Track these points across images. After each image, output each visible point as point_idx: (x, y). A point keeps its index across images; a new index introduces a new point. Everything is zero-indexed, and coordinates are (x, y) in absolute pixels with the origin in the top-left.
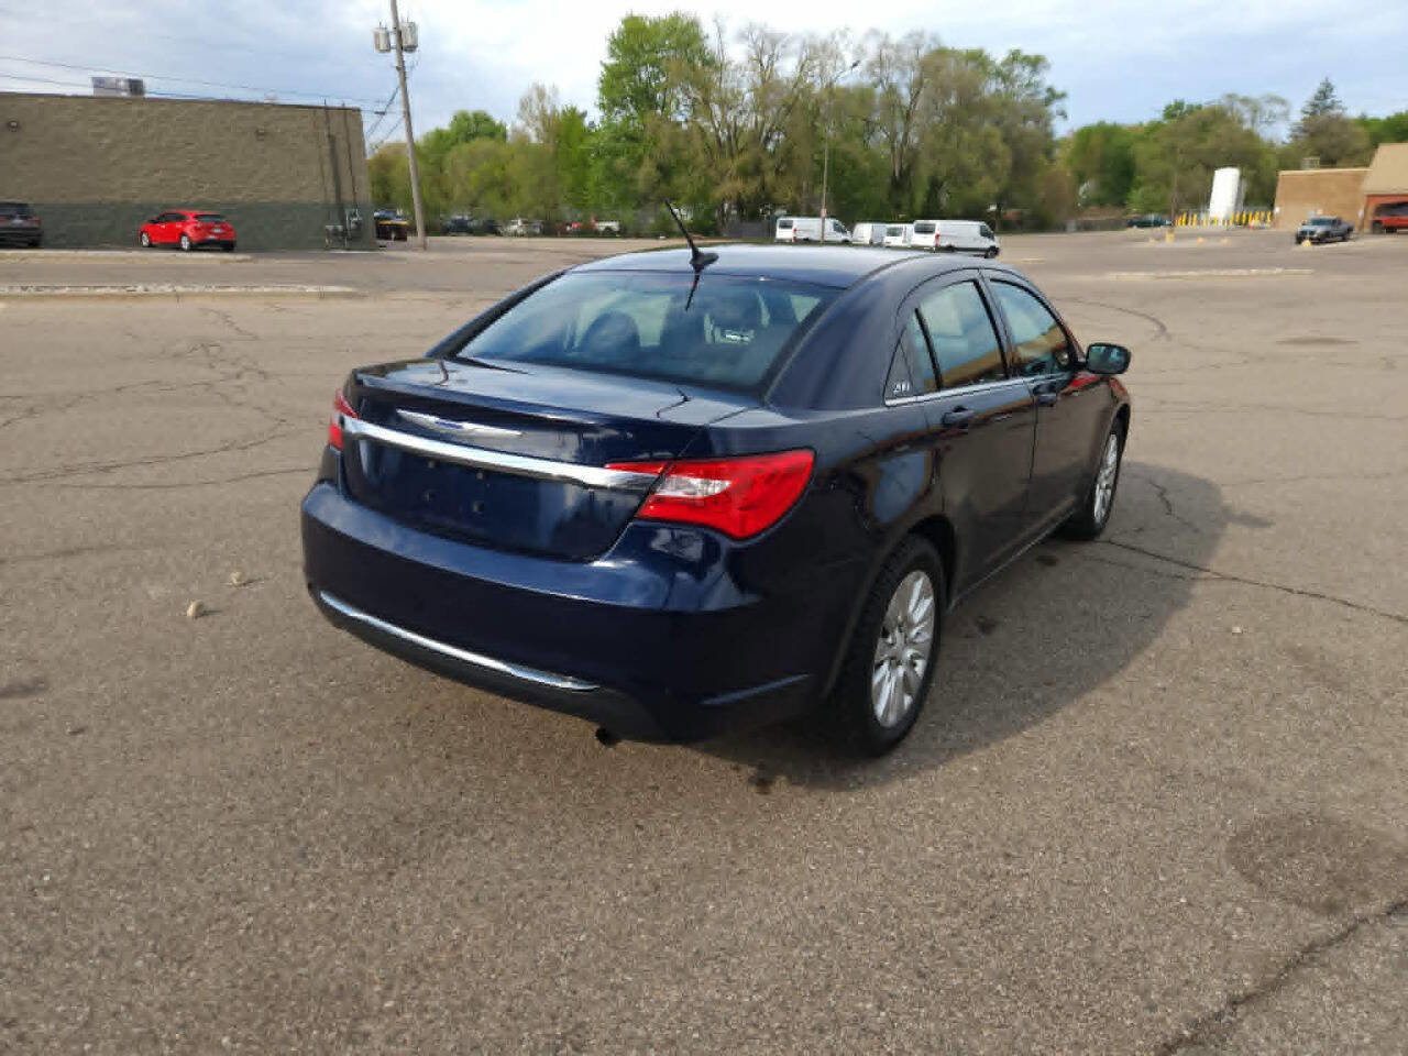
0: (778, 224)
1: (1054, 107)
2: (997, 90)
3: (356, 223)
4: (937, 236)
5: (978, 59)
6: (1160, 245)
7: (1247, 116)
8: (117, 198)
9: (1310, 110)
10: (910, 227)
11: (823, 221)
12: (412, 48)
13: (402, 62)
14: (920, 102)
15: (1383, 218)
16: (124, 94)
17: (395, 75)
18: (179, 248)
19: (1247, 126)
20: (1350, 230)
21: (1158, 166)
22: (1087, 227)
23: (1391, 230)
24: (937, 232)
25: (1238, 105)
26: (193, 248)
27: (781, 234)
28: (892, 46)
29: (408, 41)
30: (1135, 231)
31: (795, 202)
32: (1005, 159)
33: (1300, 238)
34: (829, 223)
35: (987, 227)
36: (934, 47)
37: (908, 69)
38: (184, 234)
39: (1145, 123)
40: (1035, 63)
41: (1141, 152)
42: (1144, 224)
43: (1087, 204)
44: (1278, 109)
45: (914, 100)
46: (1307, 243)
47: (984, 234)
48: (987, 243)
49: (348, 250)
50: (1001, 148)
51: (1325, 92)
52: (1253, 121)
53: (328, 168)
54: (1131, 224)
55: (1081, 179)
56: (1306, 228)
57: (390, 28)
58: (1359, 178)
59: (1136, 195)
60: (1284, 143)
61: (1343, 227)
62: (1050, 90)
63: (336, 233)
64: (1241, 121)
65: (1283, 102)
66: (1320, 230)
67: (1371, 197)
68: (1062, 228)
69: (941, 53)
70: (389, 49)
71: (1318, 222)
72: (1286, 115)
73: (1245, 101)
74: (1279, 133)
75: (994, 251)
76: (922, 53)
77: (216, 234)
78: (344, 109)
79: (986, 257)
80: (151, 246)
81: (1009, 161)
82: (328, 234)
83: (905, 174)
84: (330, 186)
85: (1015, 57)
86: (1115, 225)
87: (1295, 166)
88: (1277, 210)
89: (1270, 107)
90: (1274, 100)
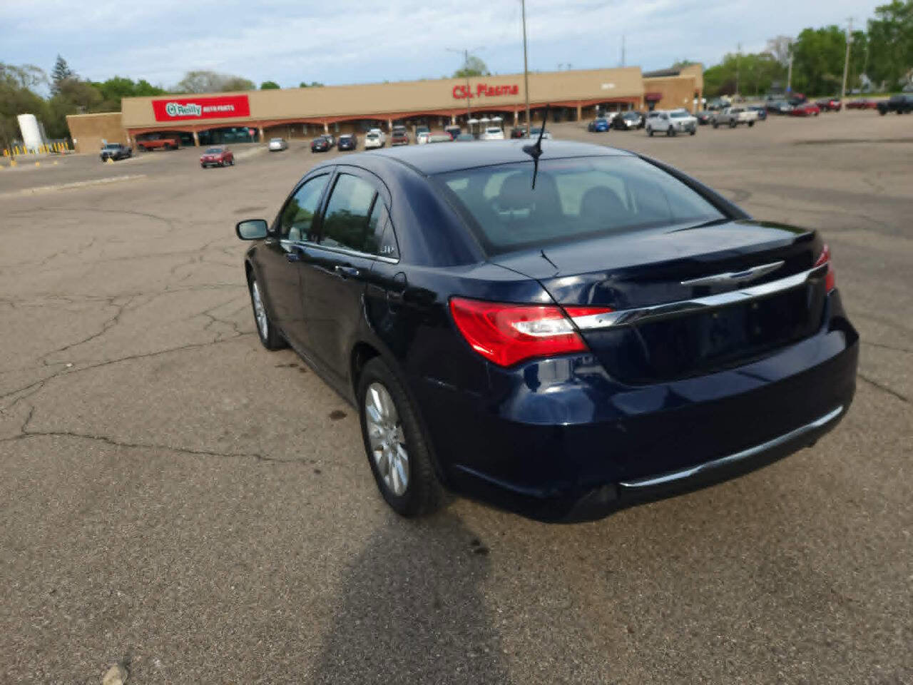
6: (8, 170)
7: (18, 79)
9: (57, 75)
15: (143, 142)
19: (21, 85)
20: (130, 151)
23: (150, 149)
25: (8, 71)
33: (104, 157)
44: (38, 75)
46: (110, 161)
51: (61, 65)
52: (24, 83)
56: (105, 151)
58: (118, 119)
60: (49, 97)
61: (126, 149)
64: (16, 83)
65: (39, 70)
66: (114, 151)
67: (131, 130)
71: (110, 147)
72: (44, 78)
73: (12, 68)
74: (44, 91)
87: (74, 112)
88: (75, 141)
89: (31, 73)
90: (33, 68)
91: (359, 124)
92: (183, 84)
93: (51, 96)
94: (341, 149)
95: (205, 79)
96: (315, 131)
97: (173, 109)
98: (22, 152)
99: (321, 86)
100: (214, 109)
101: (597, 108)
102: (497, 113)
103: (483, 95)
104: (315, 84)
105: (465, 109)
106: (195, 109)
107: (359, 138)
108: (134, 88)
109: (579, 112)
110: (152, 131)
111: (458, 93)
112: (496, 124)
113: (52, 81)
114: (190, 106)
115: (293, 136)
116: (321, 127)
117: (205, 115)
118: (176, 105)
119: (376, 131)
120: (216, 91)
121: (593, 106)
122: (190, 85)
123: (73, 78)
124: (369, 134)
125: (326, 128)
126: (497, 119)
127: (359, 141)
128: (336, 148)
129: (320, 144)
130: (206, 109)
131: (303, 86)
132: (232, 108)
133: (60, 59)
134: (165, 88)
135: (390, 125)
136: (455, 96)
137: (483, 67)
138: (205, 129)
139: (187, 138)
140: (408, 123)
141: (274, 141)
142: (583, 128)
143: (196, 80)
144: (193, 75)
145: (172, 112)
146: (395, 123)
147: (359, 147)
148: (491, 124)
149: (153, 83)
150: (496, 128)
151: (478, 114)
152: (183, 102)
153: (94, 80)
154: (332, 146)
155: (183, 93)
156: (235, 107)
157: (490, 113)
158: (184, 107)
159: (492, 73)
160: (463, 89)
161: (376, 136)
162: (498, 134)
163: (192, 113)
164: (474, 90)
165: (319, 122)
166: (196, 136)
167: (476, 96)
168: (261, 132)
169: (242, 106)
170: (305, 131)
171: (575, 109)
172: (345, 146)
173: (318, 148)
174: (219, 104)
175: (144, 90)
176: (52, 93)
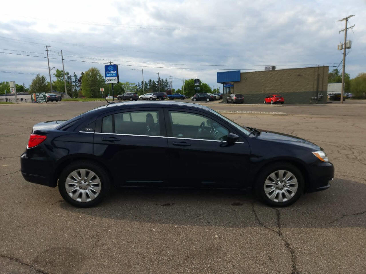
3: (321, 96)
8: (262, 92)
12: (349, 48)
13: (345, 52)
16: (271, 70)
17: (343, 56)
18: (270, 103)
26: (273, 103)
29: (348, 46)
38: (272, 100)
49: (317, 103)
53: (316, 82)
57: (343, 44)
63: (314, 99)
70: (342, 49)
77: (279, 100)
78: (324, 67)
80: (266, 103)
82: (312, 99)
84: (315, 87)
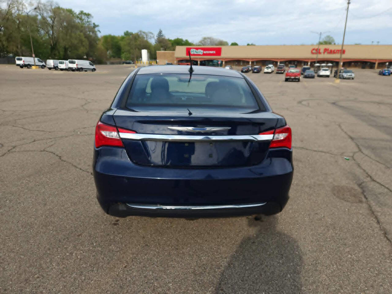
0: (16, 59)
1: (96, 29)
2: (78, 22)
4: (77, 65)
5: (70, 11)
7: (145, 36)
9: (158, 36)
10: (67, 62)
11: (34, 59)
14: (56, 23)
19: (145, 39)
21: (127, 48)
22: (112, 63)
24: (76, 63)
25: (143, 34)
27: (18, 62)
28: (42, 4)
30: (125, 65)
31: (17, 51)
32: (86, 42)
34: (36, 59)
35: (91, 62)
36: (57, 6)
37: (49, 12)
39: (120, 36)
40: (88, 15)
41: (122, 44)
42: (127, 63)
43: (110, 57)
44: (152, 36)
45: (53, 22)
47: (91, 64)
48: (92, 67)
50: (84, 39)
51: (160, 32)
52: (147, 38)
54: (124, 63)
55: (107, 50)
58: (174, 54)
59: (123, 55)
62: (94, 24)
64: (144, 38)
65: (152, 34)
67: (177, 58)
68: (106, 64)
69: (59, 8)
72: (154, 37)
73: (144, 33)
74: (153, 41)
75: (94, 70)
76: (53, 7)
79: (92, 71)
81: (88, 43)
83: (55, 45)
85: (82, 13)
86: (120, 63)
87: (159, 50)
88: (158, 61)
89: (150, 35)
90: (151, 33)
91: (264, 62)
92: (201, 42)
93: (155, 43)
94: (254, 72)
95: (209, 40)
96: (245, 64)
97: (193, 51)
98: (141, 63)
99: (254, 45)
100: (208, 52)
101: (387, 64)
102: (331, 62)
103: (326, 53)
104: (252, 45)
105: (315, 59)
106: (201, 52)
107: (263, 68)
108: (183, 42)
109: (376, 65)
110: (183, 59)
111: (314, 51)
112: (329, 67)
113: (156, 38)
114: (199, 50)
115: (236, 65)
116: (248, 62)
117: (204, 54)
118: (195, 50)
119: (270, 66)
120: (212, 45)
121: (386, 63)
122: (203, 42)
123: (163, 37)
124: (267, 66)
125: (250, 63)
126: (330, 64)
127: (262, 69)
128: (252, 72)
129: (245, 69)
130: (205, 52)
131: (248, 45)
132: (215, 52)
133: (160, 30)
134: (194, 43)
135: (279, 63)
136: (312, 53)
137: (333, 41)
138: (203, 60)
139: (195, 63)
140: (287, 63)
141: (227, 67)
142: (376, 72)
143: (206, 41)
144: (205, 39)
145: (192, 52)
146: (281, 63)
147: (262, 72)
148: (326, 66)
149: (190, 41)
150: (327, 69)
151: (321, 61)
152: (197, 49)
153: (170, 39)
154: (250, 71)
155: (199, 45)
156: (216, 52)
157: (327, 61)
158: (197, 51)
159: (336, 44)
160: (316, 50)
161: (270, 68)
162: (327, 71)
163: (199, 53)
164: (322, 51)
165: (247, 60)
166: (199, 62)
167: (322, 54)
168: (224, 63)
169: (218, 52)
170: (241, 64)
171: (374, 64)
172: (255, 71)
173: (244, 71)
174: (210, 51)
175: (186, 43)
176: (155, 42)
